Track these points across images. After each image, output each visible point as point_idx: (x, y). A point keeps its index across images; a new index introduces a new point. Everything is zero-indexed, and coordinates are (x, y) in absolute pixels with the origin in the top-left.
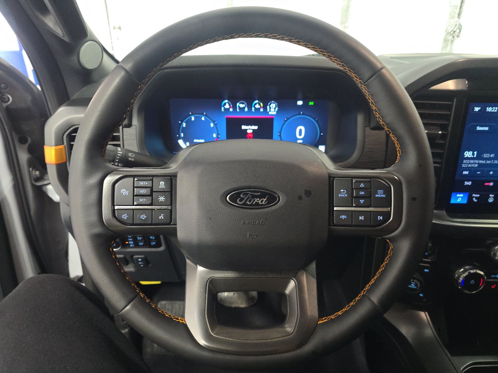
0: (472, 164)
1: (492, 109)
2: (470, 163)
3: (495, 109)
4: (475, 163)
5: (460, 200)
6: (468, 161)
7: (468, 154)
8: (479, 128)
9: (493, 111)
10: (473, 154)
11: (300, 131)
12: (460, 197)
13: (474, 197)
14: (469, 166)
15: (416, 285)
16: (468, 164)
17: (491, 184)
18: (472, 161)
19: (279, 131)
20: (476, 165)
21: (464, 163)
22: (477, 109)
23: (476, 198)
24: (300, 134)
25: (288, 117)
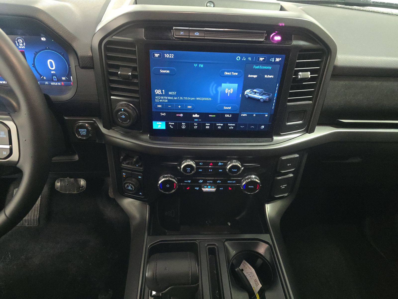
0: (163, 99)
1: (169, 55)
2: (161, 99)
3: (172, 56)
4: (165, 99)
5: (160, 127)
6: (159, 97)
7: (158, 92)
8: (162, 71)
9: (170, 57)
10: (162, 92)
11: (51, 63)
12: (159, 124)
13: (170, 124)
14: (161, 101)
15: (132, 187)
16: (160, 100)
17: (181, 115)
18: (162, 98)
19: (33, 63)
20: (166, 101)
21: (157, 99)
22: (157, 55)
23: (172, 125)
24: (52, 67)
25: (37, 51)
